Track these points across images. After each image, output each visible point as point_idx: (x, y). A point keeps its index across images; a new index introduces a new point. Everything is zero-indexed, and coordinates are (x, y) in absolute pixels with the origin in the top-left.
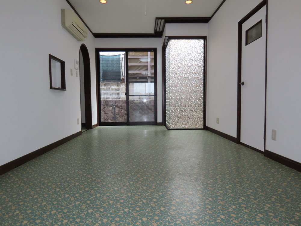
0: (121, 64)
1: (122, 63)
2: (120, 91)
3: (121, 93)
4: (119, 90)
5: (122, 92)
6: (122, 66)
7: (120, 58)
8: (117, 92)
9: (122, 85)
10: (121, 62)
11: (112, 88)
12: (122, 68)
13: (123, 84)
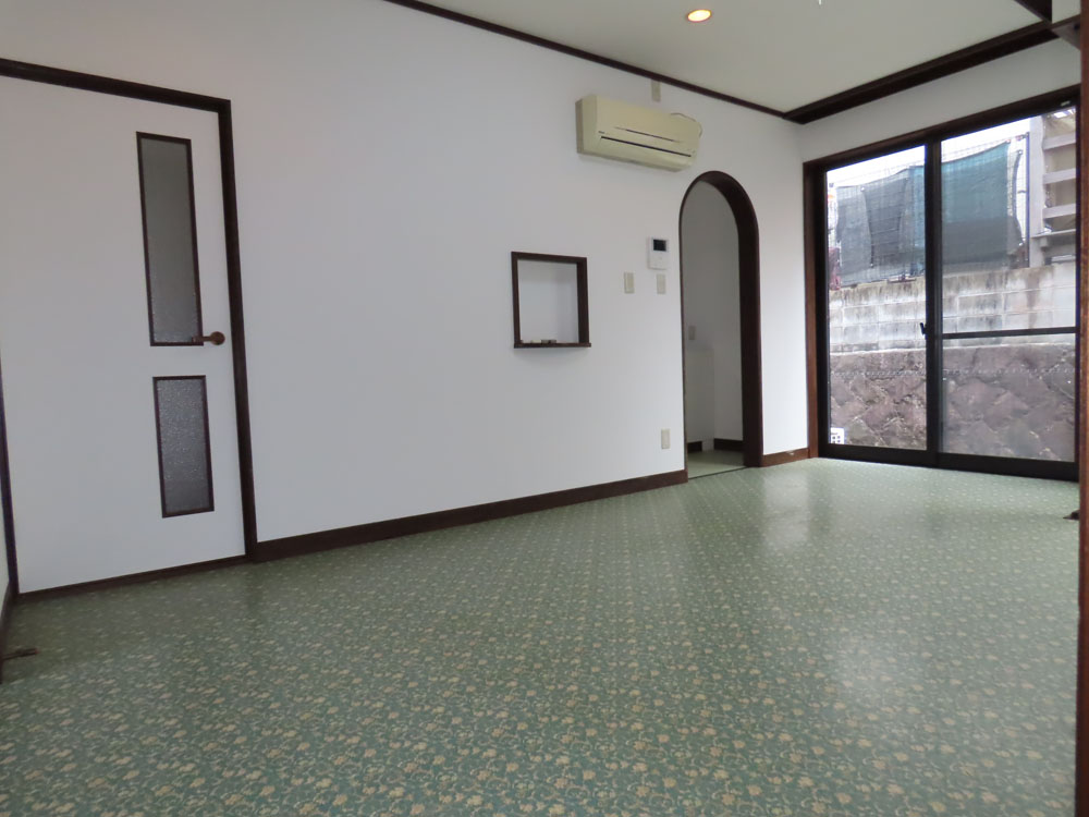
0: (1010, 185)
1: (1015, 178)
2: (1000, 310)
3: (1003, 318)
4: (994, 303)
5: (1010, 309)
6: (1014, 193)
7: (1004, 159)
8: (988, 311)
9: (1014, 279)
10: (1010, 174)
11: (961, 298)
12: (1014, 201)
13: (1018, 273)
